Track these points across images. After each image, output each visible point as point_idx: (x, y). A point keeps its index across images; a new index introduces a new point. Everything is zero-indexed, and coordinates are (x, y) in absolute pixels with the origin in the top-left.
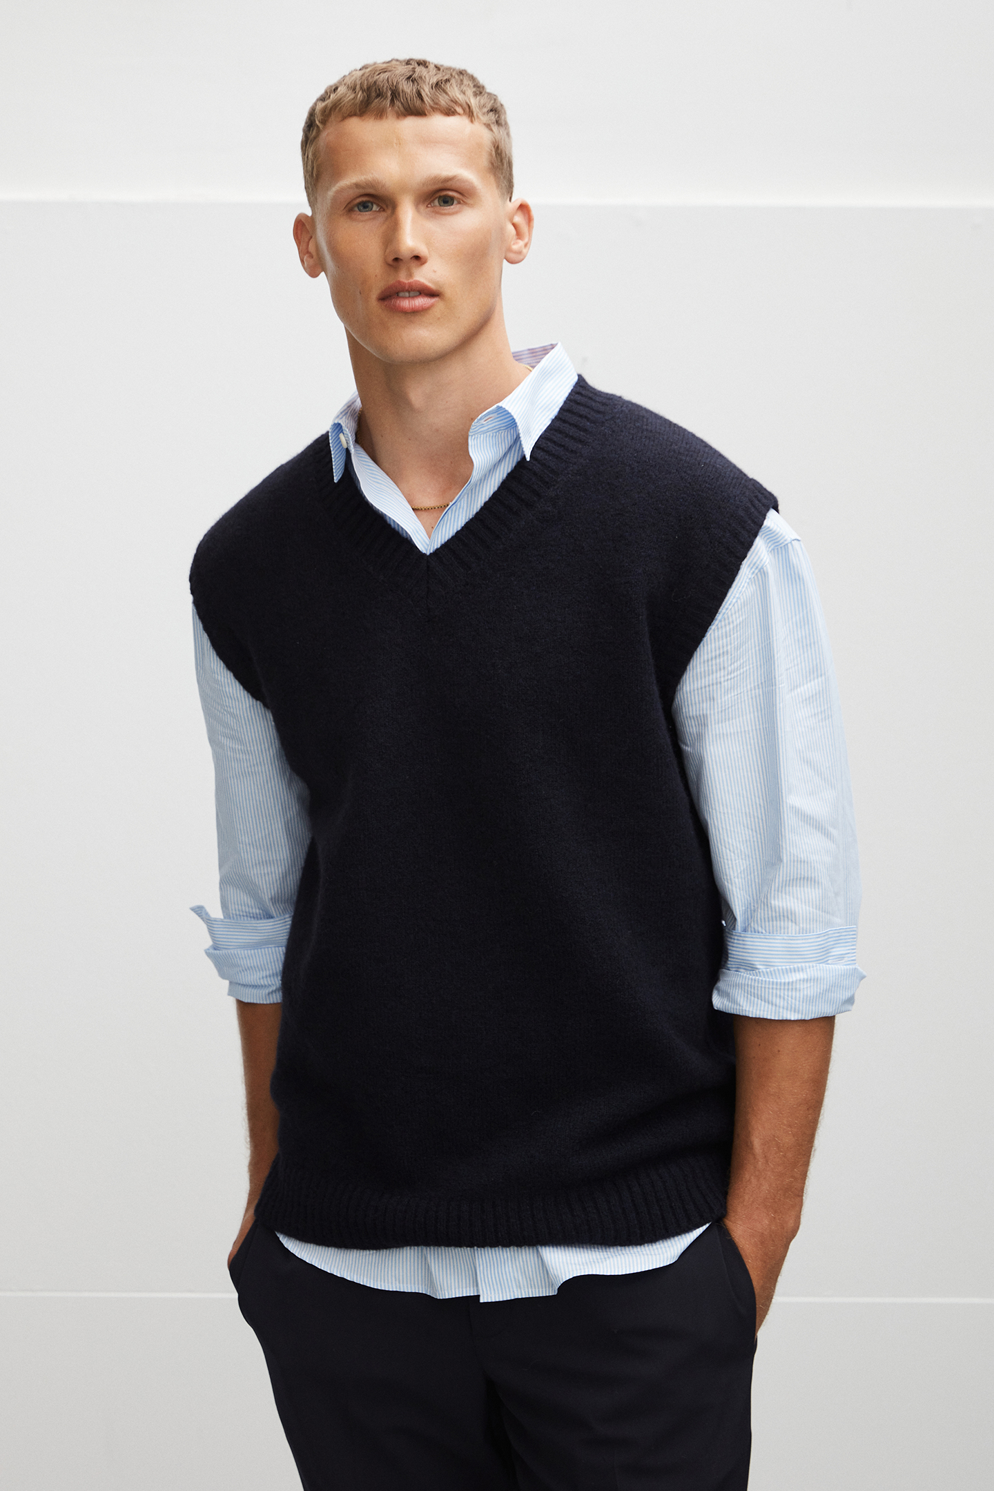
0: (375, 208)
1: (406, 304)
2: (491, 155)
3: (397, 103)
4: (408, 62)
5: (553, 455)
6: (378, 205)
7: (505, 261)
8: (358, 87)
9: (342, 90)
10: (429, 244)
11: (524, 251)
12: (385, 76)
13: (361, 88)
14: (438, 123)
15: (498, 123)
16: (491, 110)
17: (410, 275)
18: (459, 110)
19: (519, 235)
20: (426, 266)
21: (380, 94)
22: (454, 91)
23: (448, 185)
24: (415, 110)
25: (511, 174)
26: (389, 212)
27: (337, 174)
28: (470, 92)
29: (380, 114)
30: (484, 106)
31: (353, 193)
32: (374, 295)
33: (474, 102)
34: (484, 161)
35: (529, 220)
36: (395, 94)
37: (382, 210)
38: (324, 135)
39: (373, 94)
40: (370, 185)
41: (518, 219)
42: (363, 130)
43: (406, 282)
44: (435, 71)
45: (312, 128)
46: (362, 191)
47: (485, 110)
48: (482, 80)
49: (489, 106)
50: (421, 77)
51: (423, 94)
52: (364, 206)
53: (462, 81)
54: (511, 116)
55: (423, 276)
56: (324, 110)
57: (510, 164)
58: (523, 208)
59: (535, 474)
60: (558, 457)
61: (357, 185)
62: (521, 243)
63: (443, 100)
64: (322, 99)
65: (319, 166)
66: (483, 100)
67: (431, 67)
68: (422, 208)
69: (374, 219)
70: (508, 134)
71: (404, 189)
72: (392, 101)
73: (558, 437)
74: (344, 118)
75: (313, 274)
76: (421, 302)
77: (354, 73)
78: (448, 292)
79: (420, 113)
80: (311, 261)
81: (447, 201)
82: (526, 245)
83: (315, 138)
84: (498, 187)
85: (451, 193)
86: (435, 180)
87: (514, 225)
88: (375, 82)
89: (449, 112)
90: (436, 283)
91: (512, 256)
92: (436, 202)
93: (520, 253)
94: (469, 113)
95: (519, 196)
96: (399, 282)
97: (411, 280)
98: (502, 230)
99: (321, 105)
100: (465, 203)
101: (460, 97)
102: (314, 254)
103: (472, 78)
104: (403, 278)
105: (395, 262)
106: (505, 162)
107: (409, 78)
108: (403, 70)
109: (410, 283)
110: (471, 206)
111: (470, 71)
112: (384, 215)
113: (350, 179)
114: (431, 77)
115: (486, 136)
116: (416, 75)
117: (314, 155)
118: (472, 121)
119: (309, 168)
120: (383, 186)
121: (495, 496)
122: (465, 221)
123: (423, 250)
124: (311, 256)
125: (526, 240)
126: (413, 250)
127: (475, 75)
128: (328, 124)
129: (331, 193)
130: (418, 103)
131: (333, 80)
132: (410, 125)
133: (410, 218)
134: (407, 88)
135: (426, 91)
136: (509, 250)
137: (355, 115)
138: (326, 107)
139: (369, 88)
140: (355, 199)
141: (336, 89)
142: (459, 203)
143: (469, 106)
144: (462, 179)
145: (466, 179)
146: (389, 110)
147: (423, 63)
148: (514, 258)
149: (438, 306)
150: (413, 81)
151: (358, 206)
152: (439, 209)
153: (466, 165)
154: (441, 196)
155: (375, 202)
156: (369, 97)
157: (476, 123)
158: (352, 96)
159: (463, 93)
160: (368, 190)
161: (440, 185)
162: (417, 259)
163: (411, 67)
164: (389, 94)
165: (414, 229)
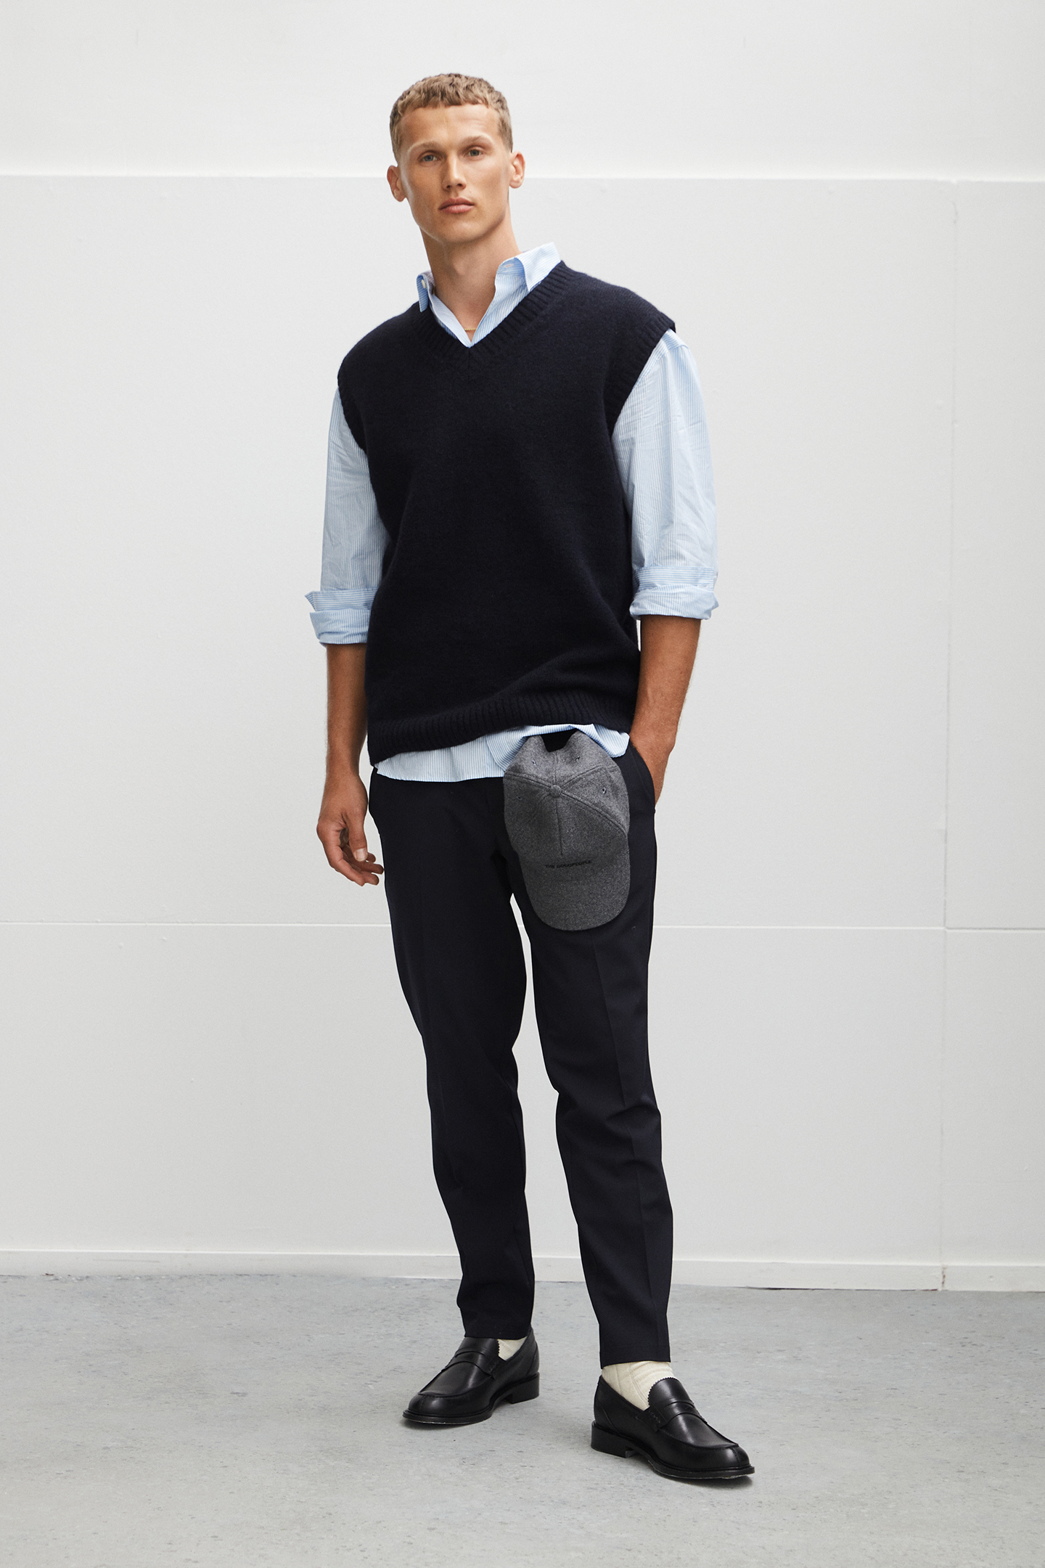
0: (434, 158)
1: (455, 208)
2: (499, 125)
3: (445, 99)
4: (450, 75)
5: (545, 294)
6: (437, 157)
7: (510, 187)
8: (422, 91)
9: (412, 93)
10: (466, 177)
11: (521, 181)
12: (437, 84)
13: (424, 91)
14: (469, 109)
15: (502, 108)
16: (498, 101)
17: (457, 195)
18: (480, 101)
19: (517, 172)
20: (466, 189)
21: (435, 94)
22: (477, 91)
23: (477, 142)
24: (455, 102)
25: (511, 136)
26: (443, 160)
27: (413, 140)
28: (486, 91)
29: (435, 106)
30: (494, 98)
31: (424, 149)
32: (437, 205)
33: (488, 96)
34: (496, 129)
35: (523, 163)
36: (444, 94)
37: (439, 159)
38: (403, 119)
39: (431, 95)
40: (432, 144)
41: (517, 163)
42: (427, 115)
43: (455, 198)
44: (465, 80)
45: (396, 116)
46: (427, 149)
47: (495, 101)
48: (492, 84)
49: (497, 99)
50: (457, 84)
51: (459, 93)
52: (429, 158)
53: (481, 85)
54: (510, 104)
55: (464, 195)
57: (510, 131)
58: (519, 156)
59: (535, 303)
60: (548, 296)
61: (424, 146)
62: (519, 177)
63: (471, 96)
64: (401, 98)
65: (401, 137)
66: (494, 95)
67: (463, 78)
68: (462, 157)
69: (435, 164)
70: (509, 114)
71: (451, 147)
72: (442, 98)
73: (548, 286)
74: (415, 109)
75: (400, 199)
76: (463, 207)
78: (479, 203)
79: (458, 104)
80: (399, 193)
81: (475, 153)
82: (522, 178)
83: (399, 120)
84: (504, 143)
85: (478, 148)
86: (469, 139)
87: (515, 167)
88: (432, 88)
89: (475, 103)
90: (471, 198)
91: (513, 184)
92: (469, 154)
93: (518, 182)
94: (486, 103)
95: (516, 149)
96: (451, 199)
97: (457, 198)
98: (507, 170)
99: (401, 102)
100: (486, 153)
101: (480, 94)
102: (400, 188)
103: (486, 83)
104: (453, 197)
105: (448, 188)
106: (508, 130)
107: (451, 84)
108: (448, 80)
109: (457, 200)
110: (490, 155)
111: (485, 79)
112: (440, 162)
113: (420, 143)
114: (463, 83)
115: (496, 116)
116: (454, 83)
117: (398, 130)
118: (488, 107)
119: (395, 138)
120: (439, 146)
121: (510, 315)
122: (486, 163)
123: (463, 180)
124: (399, 190)
125: (522, 174)
126: (457, 181)
127: (488, 81)
128: (405, 113)
129: (409, 151)
130: (456, 98)
131: (407, 88)
132: (452, 111)
133: (455, 163)
134: (450, 90)
135: (461, 91)
136: (512, 180)
137: (421, 106)
138: (404, 103)
139: (428, 91)
140: (423, 154)
141: (409, 93)
142: (482, 153)
143: (485, 99)
144: (483, 139)
145: (486, 139)
146: (440, 103)
147: (458, 76)
148: (515, 185)
149: (474, 210)
150: (453, 86)
151: (425, 158)
152: (471, 157)
153: (486, 130)
154: (472, 150)
155: (435, 155)
156: (429, 96)
157: (490, 108)
158: (419, 96)
159: (482, 91)
160: (431, 148)
161: (471, 143)
162: (461, 186)
163: (451, 78)
164: (440, 94)
165: (458, 169)
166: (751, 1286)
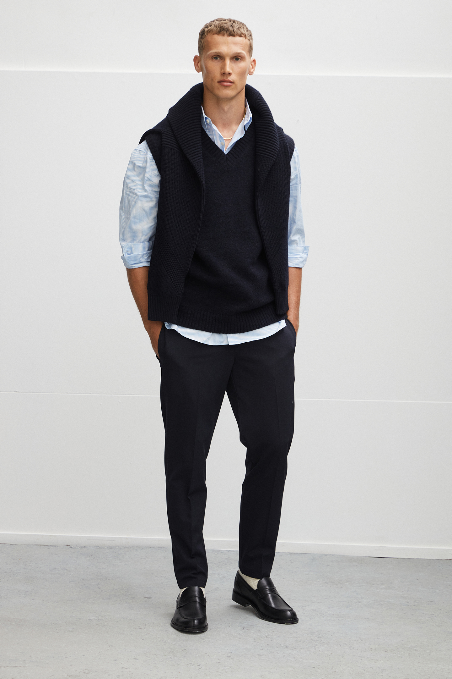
0: (219, 59)
1: (225, 84)
2: (249, 47)
3: (228, 33)
4: (230, 21)
6: (220, 58)
9: (213, 26)
10: (232, 70)
12: (225, 25)
13: (219, 27)
14: (238, 39)
15: (251, 39)
17: (227, 78)
18: (243, 36)
19: (253, 68)
20: (231, 76)
21: (224, 30)
22: (242, 30)
23: (239, 55)
24: (232, 34)
25: (252, 52)
26: (223, 60)
27: (209, 49)
28: (245, 30)
29: (224, 35)
31: (215, 54)
32: (217, 81)
33: (246, 33)
34: (247, 49)
35: (255, 63)
36: (228, 30)
37: (221, 60)
39: (222, 29)
41: (253, 63)
42: (218, 38)
43: (226, 79)
45: (203, 34)
46: (217, 54)
47: (249, 35)
50: (234, 26)
51: (235, 31)
52: (216, 58)
53: (244, 27)
54: (254, 36)
55: (231, 78)
56: (208, 31)
58: (254, 61)
61: (216, 53)
62: (253, 70)
63: (239, 32)
64: (207, 26)
65: (204, 46)
66: (248, 32)
67: (236, 23)
68: (231, 60)
69: (219, 62)
71: (227, 55)
72: (227, 32)
74: (213, 34)
75: (199, 72)
76: (228, 84)
77: (216, 21)
78: (236, 82)
79: (233, 36)
80: (198, 68)
82: (254, 70)
84: (249, 55)
85: (239, 57)
86: (236, 53)
87: (252, 65)
88: (223, 26)
89: (240, 36)
90: (233, 80)
91: (250, 73)
92: (235, 59)
93: (252, 72)
94: (245, 36)
95: (252, 58)
98: (249, 66)
99: (206, 29)
100: (242, 60)
101: (243, 32)
104: (225, 78)
105: (224, 74)
106: (251, 49)
107: (231, 26)
109: (227, 80)
110: (244, 61)
111: (247, 26)
113: (213, 51)
114: (236, 26)
115: (248, 42)
116: (233, 25)
117: (204, 42)
118: (245, 38)
120: (223, 54)
123: (231, 72)
124: (199, 67)
126: (229, 72)
128: (208, 35)
129: (208, 53)
130: (233, 33)
131: (208, 22)
132: (231, 38)
133: (228, 62)
134: (230, 28)
135: (235, 30)
136: (250, 71)
137: (217, 34)
141: (211, 26)
142: (240, 60)
143: (245, 35)
144: (242, 54)
145: (244, 54)
146: (226, 34)
147: (234, 21)
148: (251, 73)
149: (233, 85)
150: (232, 27)
151: (214, 57)
152: (235, 61)
153: (243, 50)
154: (237, 58)
155: (219, 57)
156: (221, 30)
157: (247, 39)
158: (216, 29)
159: (244, 31)
160: (218, 54)
161: (237, 55)
162: (230, 74)
163: (231, 23)
164: (226, 30)
165: (229, 66)
166: (372, 556)
